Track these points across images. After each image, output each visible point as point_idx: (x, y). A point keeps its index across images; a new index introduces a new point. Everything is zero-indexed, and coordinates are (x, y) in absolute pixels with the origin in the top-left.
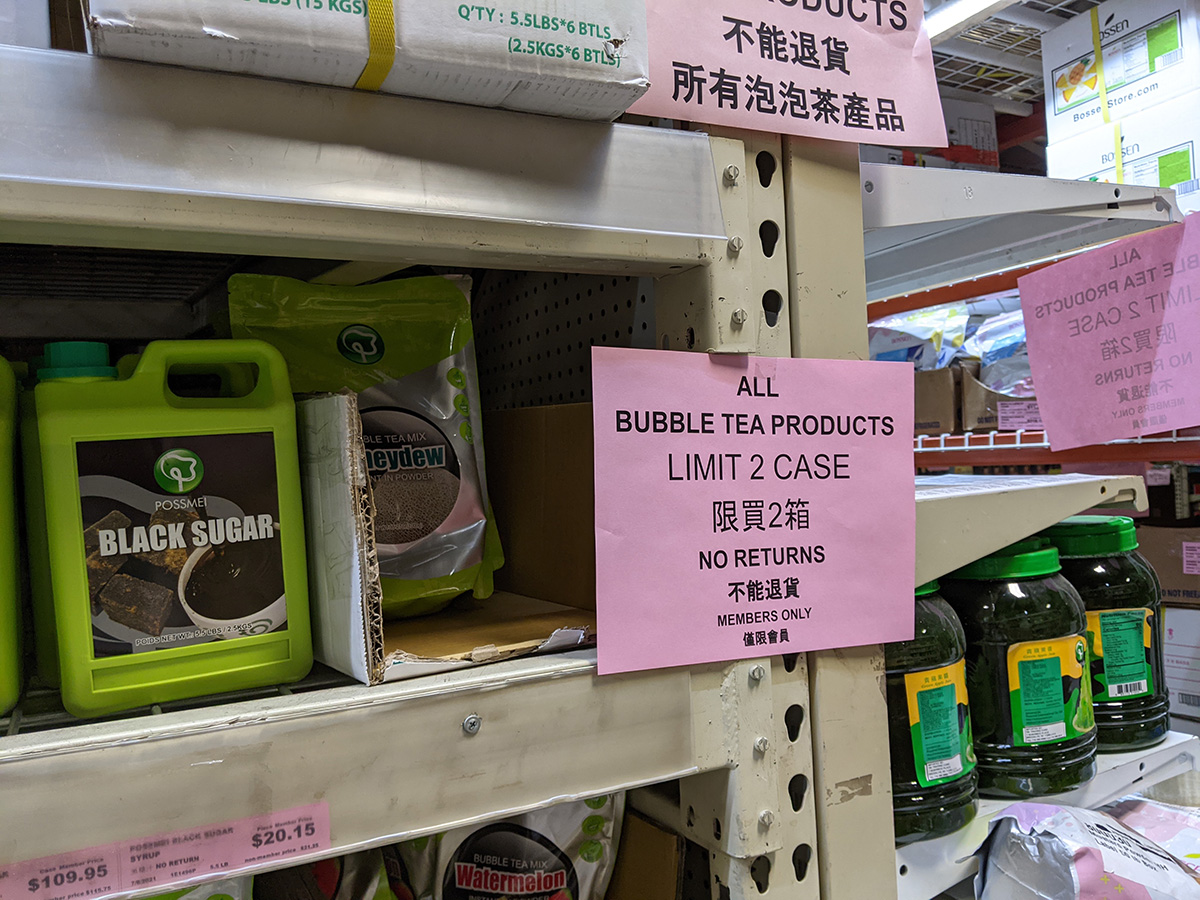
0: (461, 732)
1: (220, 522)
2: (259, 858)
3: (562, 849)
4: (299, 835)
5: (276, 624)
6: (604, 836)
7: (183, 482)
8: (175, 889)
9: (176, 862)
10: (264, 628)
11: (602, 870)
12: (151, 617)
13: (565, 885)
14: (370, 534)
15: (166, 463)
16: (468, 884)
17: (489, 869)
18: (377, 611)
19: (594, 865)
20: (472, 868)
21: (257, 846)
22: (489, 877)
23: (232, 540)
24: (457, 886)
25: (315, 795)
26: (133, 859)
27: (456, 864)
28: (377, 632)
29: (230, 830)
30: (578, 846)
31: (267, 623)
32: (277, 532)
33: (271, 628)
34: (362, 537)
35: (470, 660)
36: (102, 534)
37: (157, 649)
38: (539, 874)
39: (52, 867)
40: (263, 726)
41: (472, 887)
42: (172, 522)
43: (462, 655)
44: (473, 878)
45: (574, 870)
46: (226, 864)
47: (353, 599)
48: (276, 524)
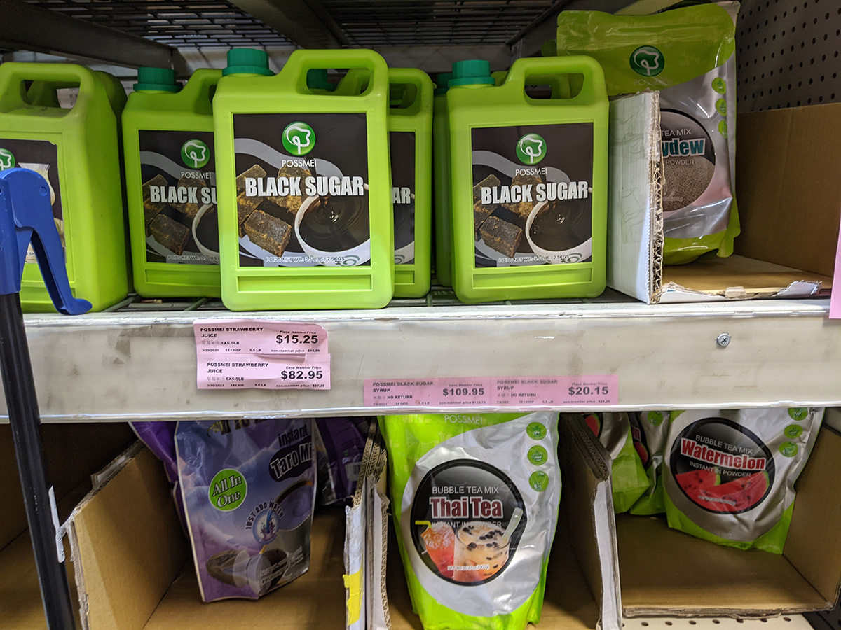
0: (715, 344)
1: (554, 185)
2: (572, 402)
3: (766, 444)
4: (598, 393)
5: (584, 258)
6: (801, 441)
7: (534, 157)
8: (521, 410)
9: (523, 395)
10: (576, 259)
11: (795, 465)
12: (509, 245)
13: (764, 469)
14: (659, 197)
15: (524, 144)
16: (690, 453)
17: (707, 447)
18: (659, 253)
19: (790, 460)
20: (693, 444)
21: (572, 395)
22: (706, 452)
23: (561, 198)
24: (682, 453)
25: (610, 370)
26: (498, 388)
27: (682, 439)
28: (658, 268)
29: (556, 381)
30: (778, 444)
31: (579, 256)
32: (590, 194)
33: (581, 259)
34: (654, 199)
35: (724, 296)
36: (483, 189)
37: (511, 266)
38: (745, 458)
39: (455, 384)
40: (580, 320)
41: (692, 456)
42: (524, 184)
43: (718, 291)
44: (694, 451)
45: (773, 459)
46: (552, 402)
47: (643, 243)
48: (590, 189)
